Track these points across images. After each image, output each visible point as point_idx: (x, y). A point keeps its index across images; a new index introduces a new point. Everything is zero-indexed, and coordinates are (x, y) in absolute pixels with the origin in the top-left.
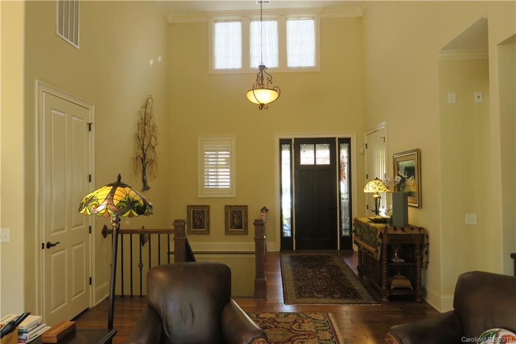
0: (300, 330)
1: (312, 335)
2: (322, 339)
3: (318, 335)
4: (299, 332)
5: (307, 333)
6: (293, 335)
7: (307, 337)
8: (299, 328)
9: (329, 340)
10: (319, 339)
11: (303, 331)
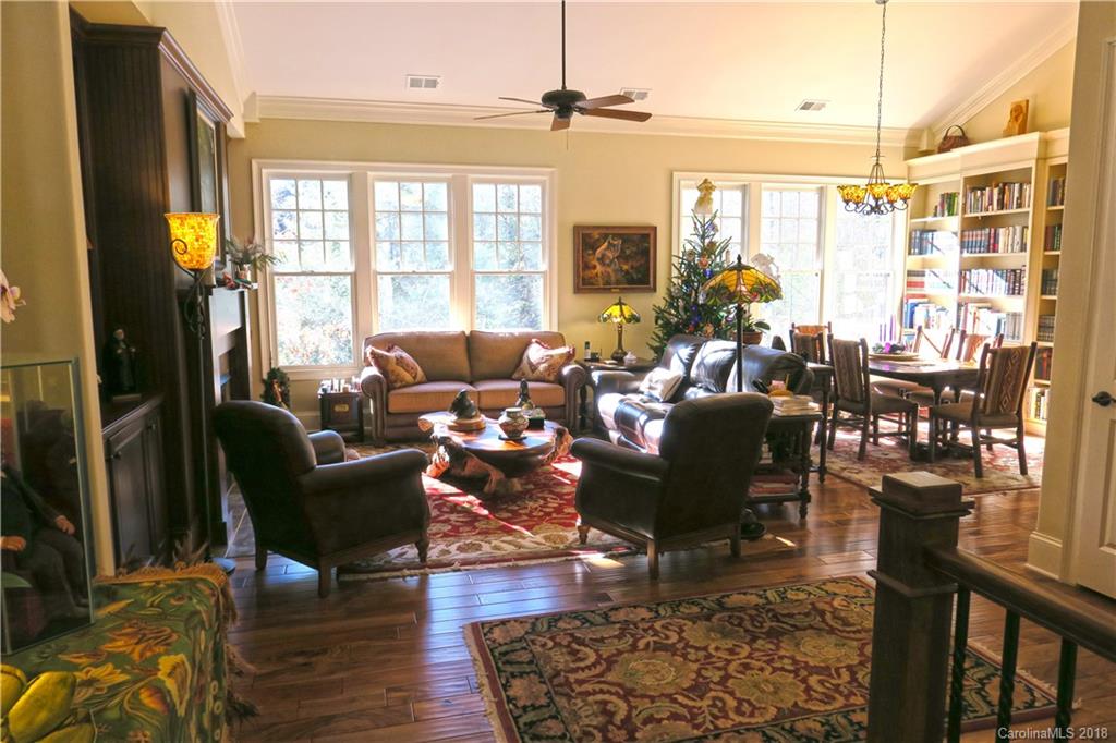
0: (600, 697)
1: (560, 685)
2: (532, 676)
3: (544, 688)
4: (597, 687)
5: (578, 689)
6: (610, 677)
7: (572, 678)
8: (605, 703)
9: (513, 675)
10: (541, 676)
11: (588, 694)
